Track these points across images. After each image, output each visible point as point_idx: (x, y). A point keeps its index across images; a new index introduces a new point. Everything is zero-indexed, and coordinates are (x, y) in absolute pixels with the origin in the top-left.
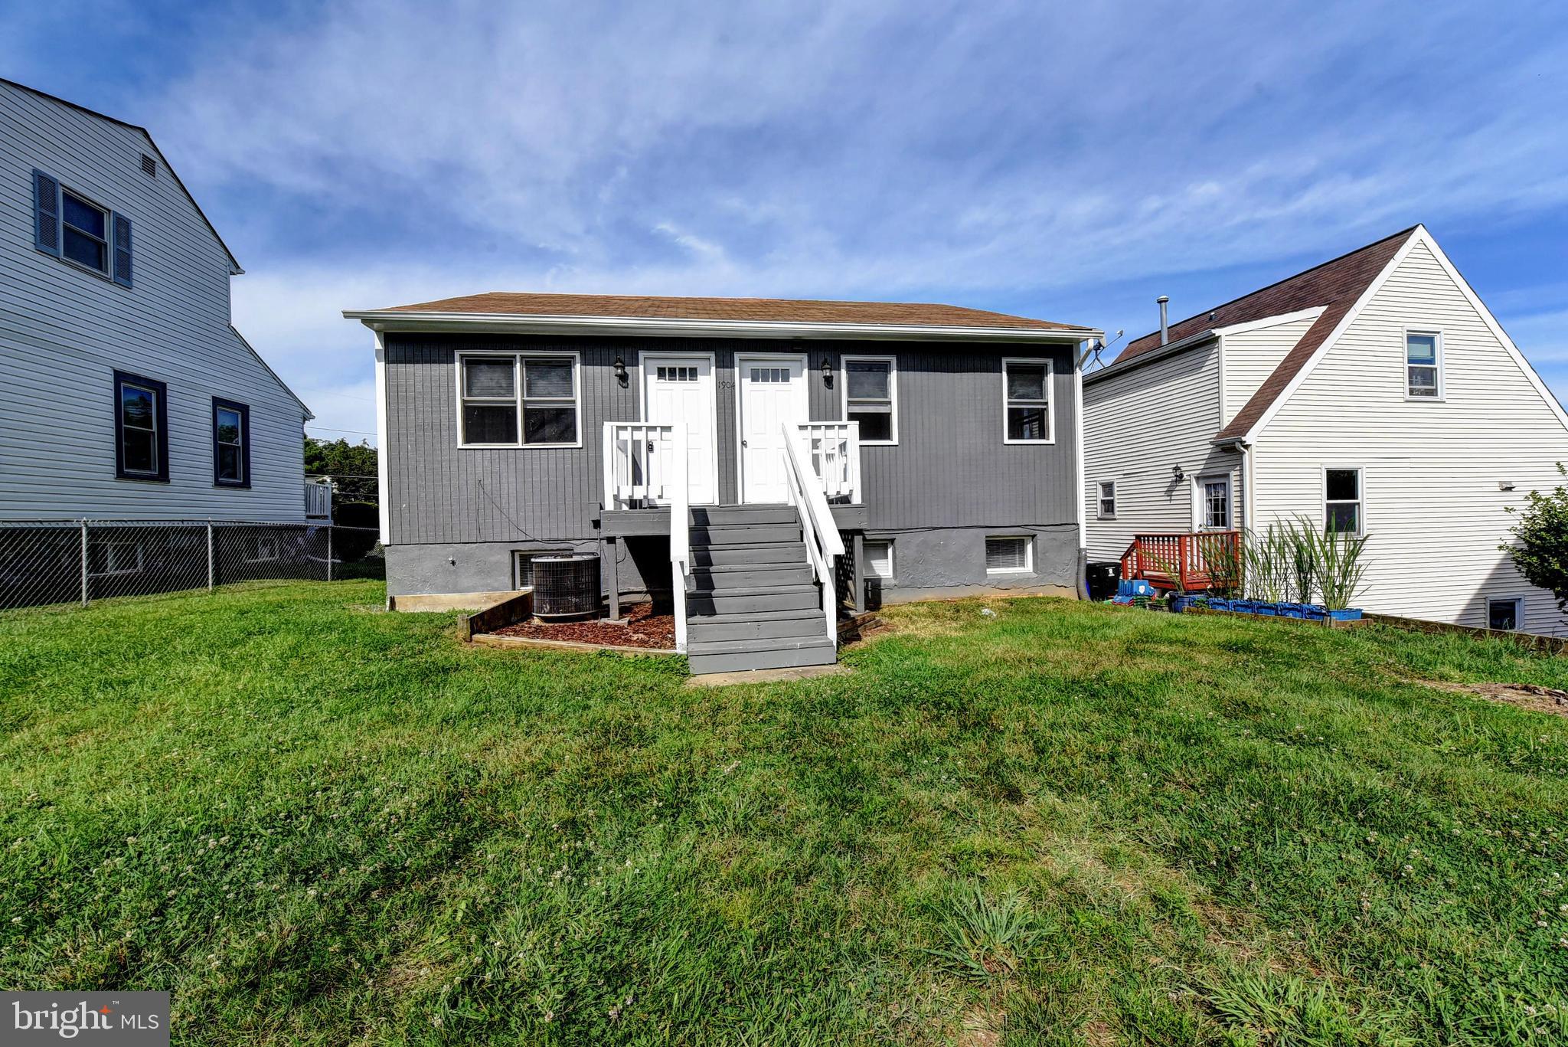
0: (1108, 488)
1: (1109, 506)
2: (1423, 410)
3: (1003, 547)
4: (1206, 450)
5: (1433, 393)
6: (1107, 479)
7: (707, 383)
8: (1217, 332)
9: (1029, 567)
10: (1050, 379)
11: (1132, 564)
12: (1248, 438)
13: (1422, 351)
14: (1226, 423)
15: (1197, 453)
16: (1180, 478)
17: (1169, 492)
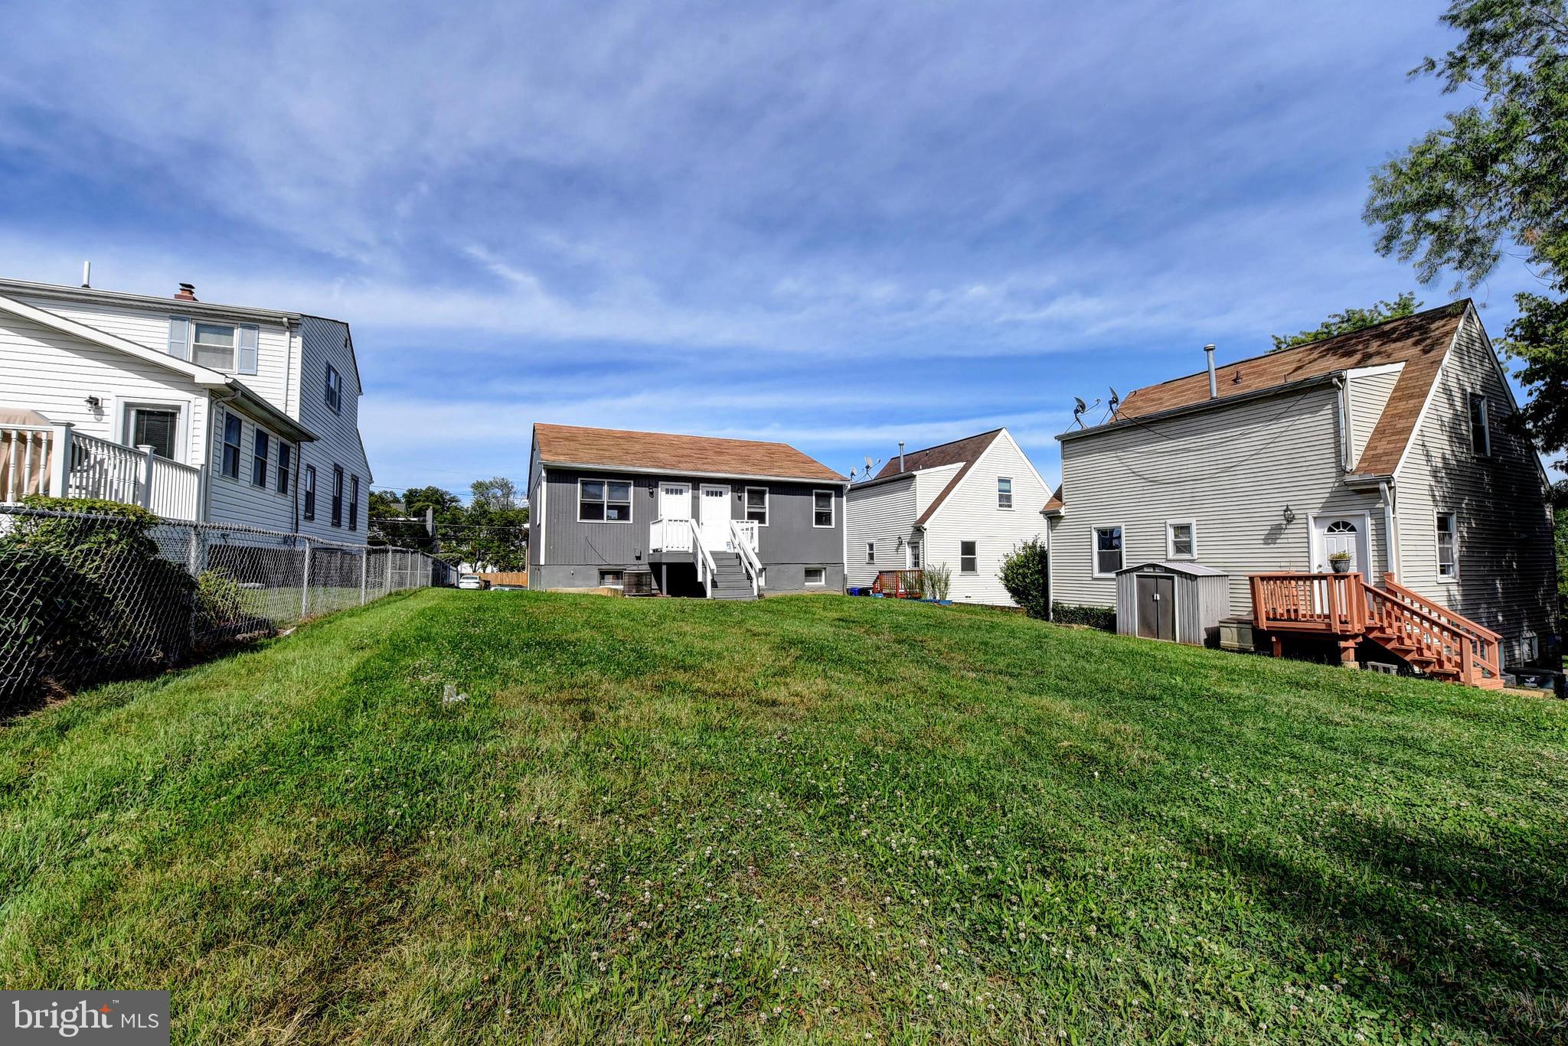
0: (871, 546)
1: (871, 556)
2: (1004, 514)
3: (812, 573)
4: (911, 530)
5: (1010, 506)
6: (870, 541)
7: (687, 496)
8: (914, 473)
9: (823, 582)
10: (833, 499)
11: (877, 585)
12: (925, 526)
13: (1005, 486)
14: (918, 518)
15: (907, 532)
16: (901, 543)
17: (897, 550)
